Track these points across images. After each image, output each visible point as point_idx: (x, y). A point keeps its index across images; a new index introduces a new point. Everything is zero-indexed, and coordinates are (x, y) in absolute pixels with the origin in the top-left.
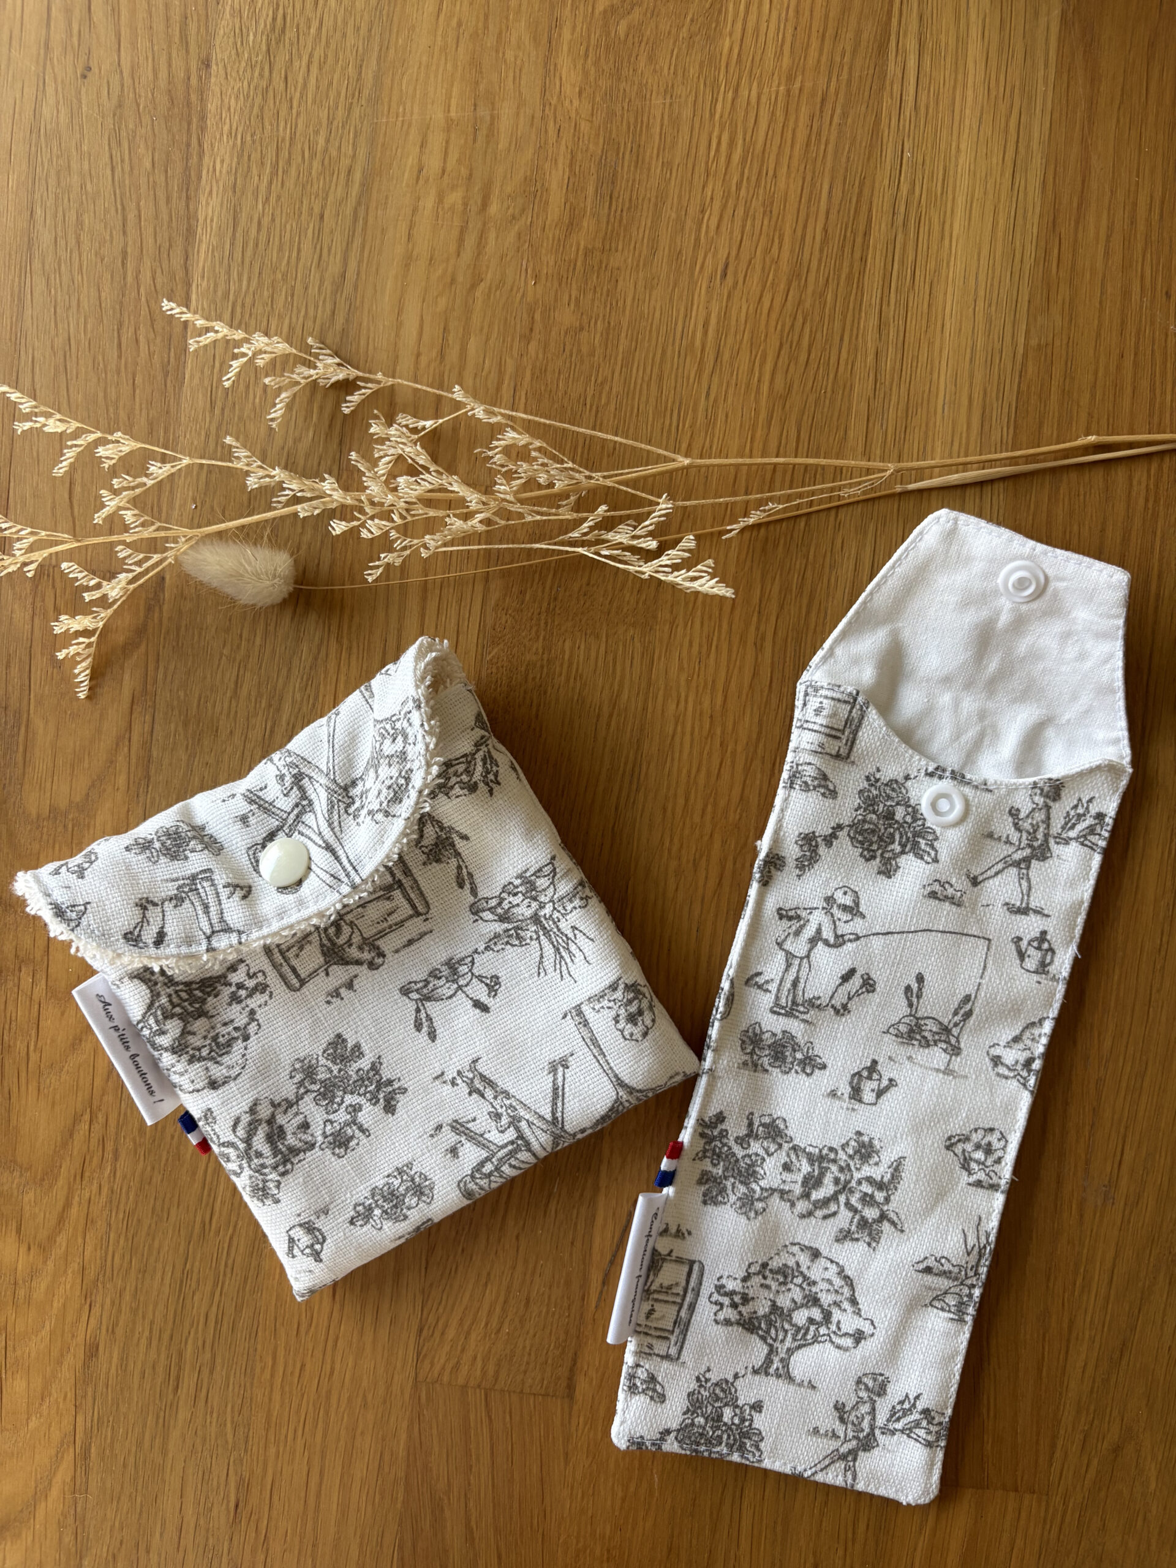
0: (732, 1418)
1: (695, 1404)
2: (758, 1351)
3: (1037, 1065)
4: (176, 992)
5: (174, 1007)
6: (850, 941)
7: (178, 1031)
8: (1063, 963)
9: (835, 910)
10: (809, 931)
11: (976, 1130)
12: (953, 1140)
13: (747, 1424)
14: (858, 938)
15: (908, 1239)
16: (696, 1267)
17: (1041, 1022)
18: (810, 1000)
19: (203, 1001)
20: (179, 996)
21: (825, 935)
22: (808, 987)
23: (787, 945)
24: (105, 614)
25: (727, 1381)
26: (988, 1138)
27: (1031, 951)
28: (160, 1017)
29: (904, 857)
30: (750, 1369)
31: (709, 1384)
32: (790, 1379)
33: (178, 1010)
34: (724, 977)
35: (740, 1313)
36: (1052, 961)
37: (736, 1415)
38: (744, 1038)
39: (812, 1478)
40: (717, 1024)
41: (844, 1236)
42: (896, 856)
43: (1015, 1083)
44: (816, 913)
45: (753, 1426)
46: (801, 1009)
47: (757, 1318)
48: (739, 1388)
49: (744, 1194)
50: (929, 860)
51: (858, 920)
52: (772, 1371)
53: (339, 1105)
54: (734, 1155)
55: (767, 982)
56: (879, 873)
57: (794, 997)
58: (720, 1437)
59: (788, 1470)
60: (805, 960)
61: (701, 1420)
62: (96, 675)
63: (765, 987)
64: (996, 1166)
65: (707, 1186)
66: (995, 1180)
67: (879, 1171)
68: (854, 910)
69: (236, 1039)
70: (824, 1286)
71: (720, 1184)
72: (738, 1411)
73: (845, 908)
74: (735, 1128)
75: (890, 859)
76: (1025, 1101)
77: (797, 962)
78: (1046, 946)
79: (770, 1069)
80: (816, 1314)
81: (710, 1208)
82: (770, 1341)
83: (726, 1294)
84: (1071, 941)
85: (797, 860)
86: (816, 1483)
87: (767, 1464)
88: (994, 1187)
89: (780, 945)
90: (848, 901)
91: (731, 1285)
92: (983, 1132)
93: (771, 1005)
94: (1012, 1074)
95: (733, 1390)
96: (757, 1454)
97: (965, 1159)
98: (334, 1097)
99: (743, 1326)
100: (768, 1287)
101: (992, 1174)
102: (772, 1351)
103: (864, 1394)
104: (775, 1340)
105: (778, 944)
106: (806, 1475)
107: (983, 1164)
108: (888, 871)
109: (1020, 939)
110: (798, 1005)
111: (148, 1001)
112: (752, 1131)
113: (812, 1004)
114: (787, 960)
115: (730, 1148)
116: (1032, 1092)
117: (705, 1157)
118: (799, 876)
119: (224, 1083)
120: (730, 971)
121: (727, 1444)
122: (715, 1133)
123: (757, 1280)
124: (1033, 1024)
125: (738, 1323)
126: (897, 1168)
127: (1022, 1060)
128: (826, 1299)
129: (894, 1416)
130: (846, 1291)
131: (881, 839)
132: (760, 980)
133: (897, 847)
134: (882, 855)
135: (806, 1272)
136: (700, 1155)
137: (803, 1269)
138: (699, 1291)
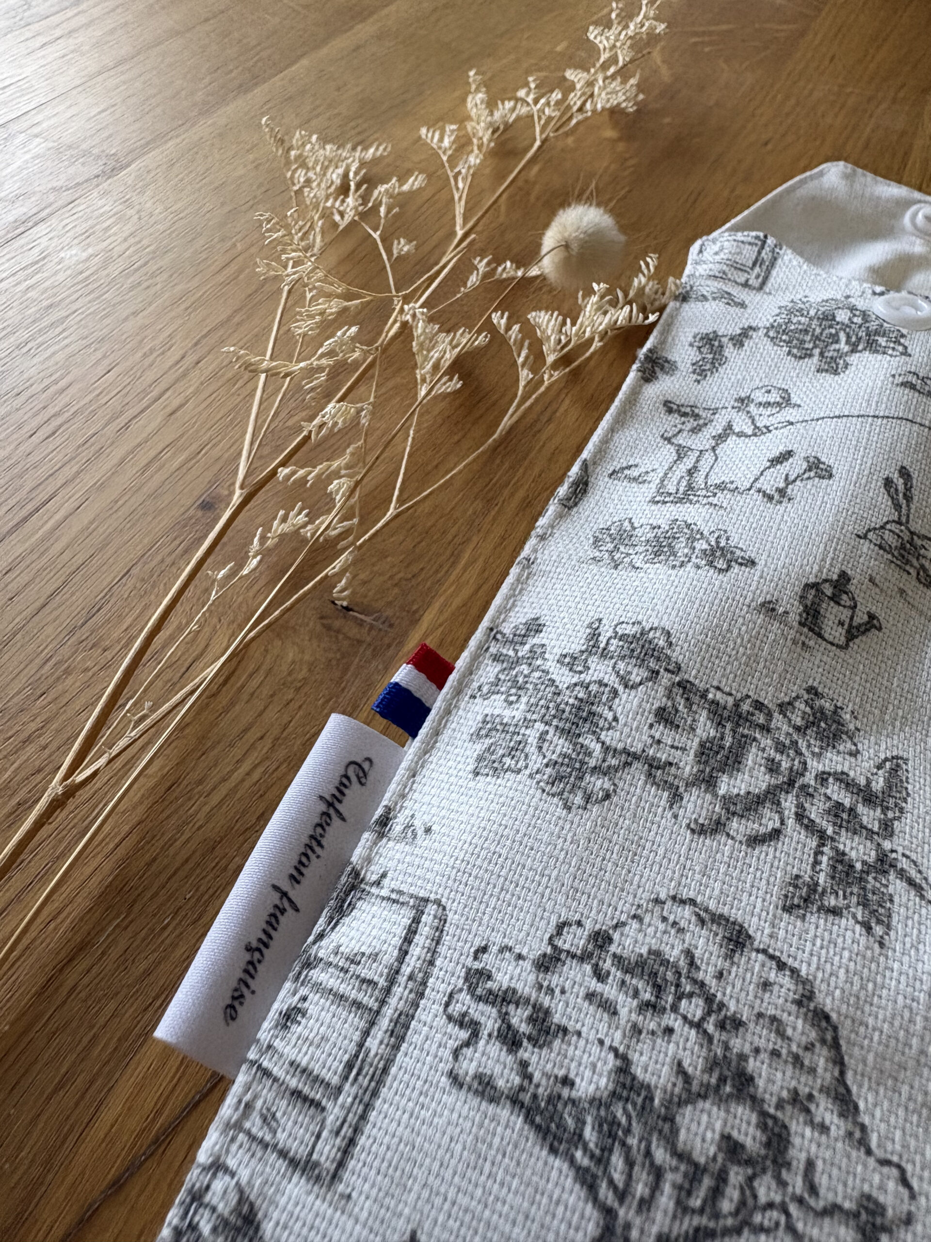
6: (779, 428)
10: (713, 429)
14: (791, 425)
16: (428, 917)
18: (718, 485)
21: (738, 429)
23: (679, 441)
29: (856, 355)
40: (551, 510)
42: (844, 355)
44: (723, 412)
46: (703, 493)
51: (790, 410)
55: (644, 474)
56: (819, 371)
57: (691, 483)
60: (708, 453)
63: (640, 479)
65: (488, 742)
67: (859, 768)
68: (782, 404)
73: (768, 404)
74: (561, 642)
75: (834, 357)
77: (694, 455)
83: (491, 999)
85: (694, 365)
89: (667, 440)
90: (772, 398)
93: (651, 495)
99: (529, 1118)
105: (664, 438)
108: (833, 368)
110: (697, 490)
112: (595, 646)
113: (721, 489)
114: (678, 452)
115: (546, 674)
117: (493, 692)
118: (697, 380)
120: (584, 455)
122: (522, 653)
126: (893, 772)
131: (817, 338)
132: (635, 473)
133: (843, 346)
134: (821, 354)
135: (712, 983)
136: (485, 689)
137: (707, 975)
138: (424, 983)
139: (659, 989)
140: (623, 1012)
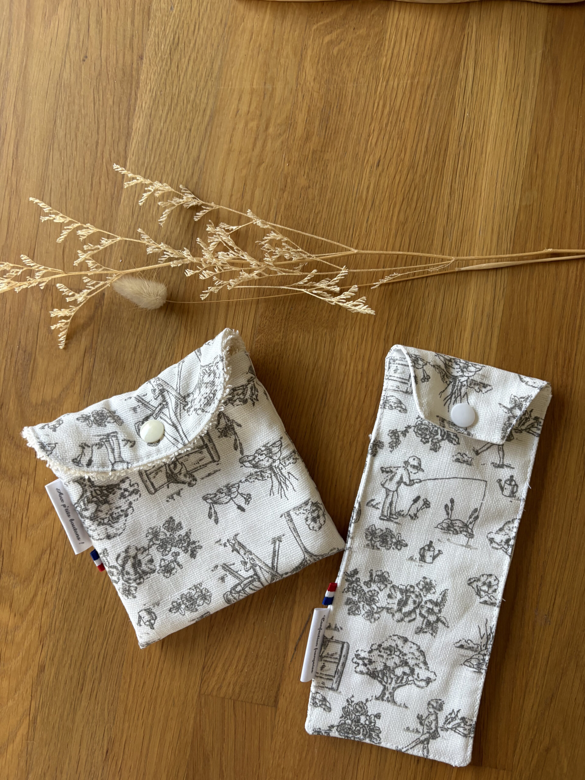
0: (365, 721)
1: (346, 713)
2: (378, 688)
3: (512, 542)
4: (95, 490)
5: (93, 497)
6: (417, 482)
7: (94, 510)
8: (523, 491)
9: (409, 468)
10: (397, 478)
11: (483, 575)
12: (472, 581)
13: (373, 724)
14: (421, 481)
15: (451, 631)
16: (345, 645)
17: (513, 521)
18: (399, 512)
19: (107, 496)
20: (96, 492)
21: (404, 480)
22: (397, 506)
23: (387, 486)
24: (75, 309)
25: (362, 703)
26: (489, 580)
27: (507, 486)
28: (86, 502)
29: (443, 442)
30: (374, 697)
31: (353, 704)
32: (395, 703)
33: (95, 499)
34: (356, 502)
35: (368, 668)
36: (517, 491)
37: (367, 720)
38: (367, 533)
39: (406, 752)
40: (352, 525)
41: (419, 631)
42: (439, 441)
43: (501, 551)
44: (400, 469)
45: (376, 726)
46: (394, 517)
47: (377, 671)
48: (368, 706)
49: (369, 610)
50: (456, 443)
51: (420, 473)
52: (385, 698)
53: (169, 552)
54: (363, 590)
55: (377, 504)
56: (431, 449)
57: (391, 511)
58: (359, 730)
59: (394, 748)
60: (395, 492)
61: (349, 722)
62: (69, 338)
63: (376, 506)
64: (494, 593)
65: (350, 606)
66: (494, 601)
67: (435, 596)
68: (418, 468)
69: (121, 516)
70: (411, 656)
71: (356, 605)
72: (368, 718)
73: (414, 467)
74: (363, 577)
75: (436, 443)
76: (507, 561)
77: (391, 493)
78: (513, 483)
79: (380, 548)
80: (407, 670)
81: (352, 617)
82: (384, 683)
83: (360, 659)
84: (526, 480)
85: (389, 443)
86: (408, 754)
87: (383, 745)
88: (493, 604)
89: (383, 485)
90: (415, 463)
91: (363, 655)
92: (486, 576)
93: (380, 515)
94: (500, 547)
95: (365, 707)
96: (378, 739)
97: (478, 590)
98: (166, 548)
99: (370, 675)
100: (382, 656)
101: (492, 598)
102: (385, 688)
103: (432, 710)
104: (386, 683)
105: (382, 485)
106: (403, 751)
107: (487, 592)
108: (435, 448)
109: (500, 480)
110: (393, 515)
111: (81, 494)
112: (372, 579)
113: (400, 514)
114: (387, 493)
115: (361, 587)
116: (510, 556)
117: (348, 591)
118: (391, 451)
119: (114, 537)
120: (358, 498)
121: (363, 734)
122: (354, 580)
123: (376, 653)
124: (509, 522)
125: (367, 674)
126: (444, 595)
127: (504, 540)
128: (411, 662)
129: (447, 721)
130: (421, 658)
131: (431, 433)
132: (374, 503)
133: (439, 437)
134: (432, 441)
135: (401, 649)
136: (346, 590)
137: (400, 648)
138: (347, 657)
139: (391, 652)
140: (385, 657)
